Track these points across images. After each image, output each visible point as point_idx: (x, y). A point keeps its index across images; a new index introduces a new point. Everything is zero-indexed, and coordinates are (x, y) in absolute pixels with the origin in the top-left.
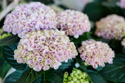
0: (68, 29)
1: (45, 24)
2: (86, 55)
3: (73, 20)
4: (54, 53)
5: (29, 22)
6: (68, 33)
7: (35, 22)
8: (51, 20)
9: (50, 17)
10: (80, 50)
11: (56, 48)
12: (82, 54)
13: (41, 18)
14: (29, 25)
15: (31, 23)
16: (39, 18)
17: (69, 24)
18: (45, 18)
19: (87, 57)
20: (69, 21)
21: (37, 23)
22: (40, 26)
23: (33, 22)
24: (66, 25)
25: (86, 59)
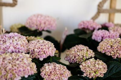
0: (34, 53)
1: (16, 48)
2: (44, 73)
3: (40, 46)
4: (15, 69)
5: (4, 47)
6: (34, 56)
7: (8, 47)
8: (22, 46)
9: (22, 44)
10: (41, 69)
11: (17, 66)
12: (42, 72)
13: (13, 44)
14: (4, 48)
15: (6, 48)
16: (12, 44)
17: (36, 50)
18: (17, 44)
19: (45, 75)
20: (37, 47)
21: (10, 47)
22: (12, 50)
23: (7, 47)
24: (34, 50)
25: (44, 76)
